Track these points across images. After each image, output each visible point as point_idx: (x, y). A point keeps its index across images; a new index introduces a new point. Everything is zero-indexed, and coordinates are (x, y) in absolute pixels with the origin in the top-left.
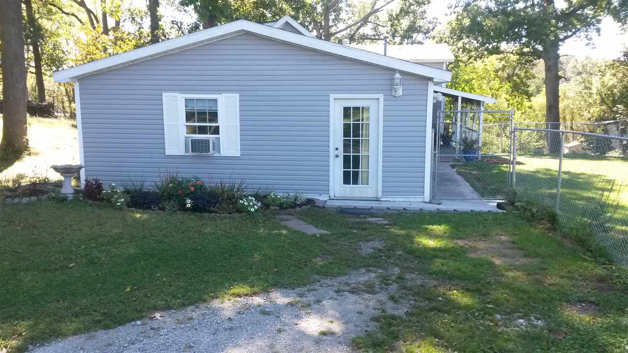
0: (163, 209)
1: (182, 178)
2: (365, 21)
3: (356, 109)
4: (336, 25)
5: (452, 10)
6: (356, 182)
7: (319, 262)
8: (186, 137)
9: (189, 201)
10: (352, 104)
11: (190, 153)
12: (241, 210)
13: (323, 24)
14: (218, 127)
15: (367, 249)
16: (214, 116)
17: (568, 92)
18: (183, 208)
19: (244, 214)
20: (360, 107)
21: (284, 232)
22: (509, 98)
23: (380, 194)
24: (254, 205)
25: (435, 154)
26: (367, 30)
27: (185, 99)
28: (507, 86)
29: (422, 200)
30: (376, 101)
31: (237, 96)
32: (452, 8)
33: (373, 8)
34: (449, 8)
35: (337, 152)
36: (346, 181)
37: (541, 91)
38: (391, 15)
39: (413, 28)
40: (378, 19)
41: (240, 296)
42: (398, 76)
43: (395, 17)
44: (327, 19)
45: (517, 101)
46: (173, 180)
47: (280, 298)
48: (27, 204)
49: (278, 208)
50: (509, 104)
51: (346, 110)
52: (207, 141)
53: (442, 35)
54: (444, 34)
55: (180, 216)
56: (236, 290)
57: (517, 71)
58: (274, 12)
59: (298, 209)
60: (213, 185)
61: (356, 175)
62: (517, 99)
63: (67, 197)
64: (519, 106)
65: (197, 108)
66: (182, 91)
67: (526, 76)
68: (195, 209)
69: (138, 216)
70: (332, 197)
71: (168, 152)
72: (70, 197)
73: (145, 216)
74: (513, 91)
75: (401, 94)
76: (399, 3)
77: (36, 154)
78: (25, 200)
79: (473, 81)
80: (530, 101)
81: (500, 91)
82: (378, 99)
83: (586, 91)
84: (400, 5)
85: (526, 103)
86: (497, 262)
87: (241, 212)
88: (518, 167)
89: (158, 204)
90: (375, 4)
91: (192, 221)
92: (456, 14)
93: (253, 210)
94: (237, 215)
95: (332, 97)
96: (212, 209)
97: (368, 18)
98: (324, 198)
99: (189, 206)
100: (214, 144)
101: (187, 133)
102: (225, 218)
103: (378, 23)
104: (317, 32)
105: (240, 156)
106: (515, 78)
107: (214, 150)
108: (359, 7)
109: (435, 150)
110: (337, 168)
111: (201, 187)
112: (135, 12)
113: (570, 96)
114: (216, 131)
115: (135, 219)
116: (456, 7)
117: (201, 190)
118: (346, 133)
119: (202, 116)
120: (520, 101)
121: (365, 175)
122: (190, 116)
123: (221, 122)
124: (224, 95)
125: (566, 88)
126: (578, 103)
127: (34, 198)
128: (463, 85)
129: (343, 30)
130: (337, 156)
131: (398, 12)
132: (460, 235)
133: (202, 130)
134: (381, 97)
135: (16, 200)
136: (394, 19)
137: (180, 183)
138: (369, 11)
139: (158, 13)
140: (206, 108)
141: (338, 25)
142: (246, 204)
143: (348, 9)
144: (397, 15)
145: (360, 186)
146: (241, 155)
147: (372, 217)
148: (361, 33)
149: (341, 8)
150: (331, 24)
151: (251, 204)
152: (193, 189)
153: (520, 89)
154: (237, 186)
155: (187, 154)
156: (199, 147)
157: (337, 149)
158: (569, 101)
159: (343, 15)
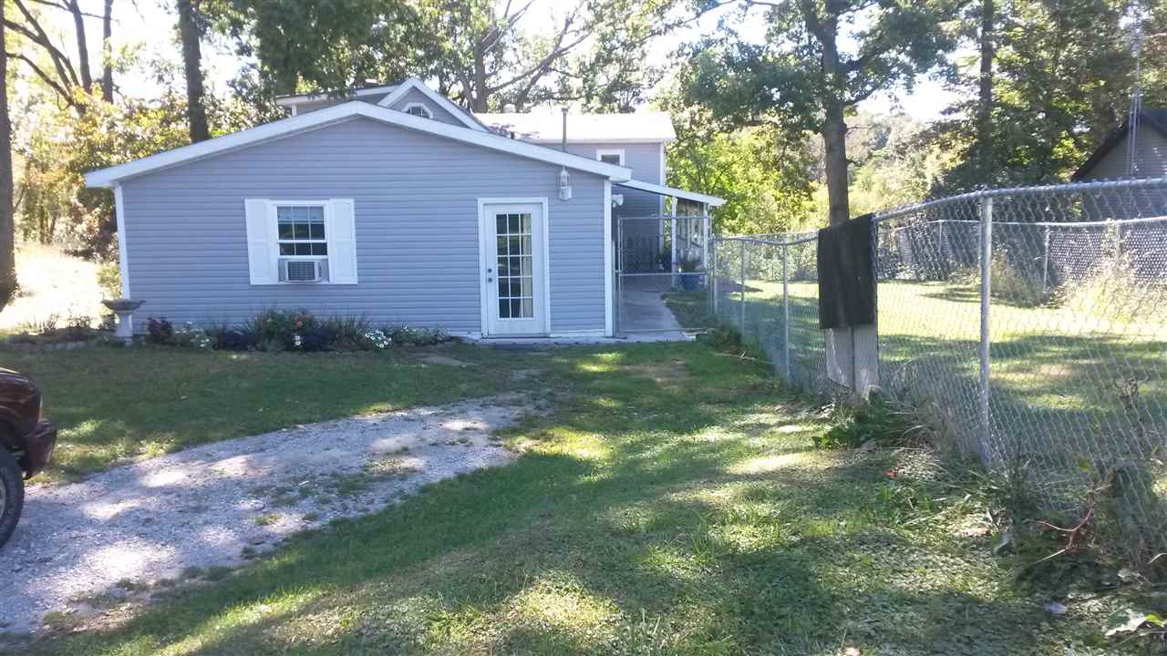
0: (263, 350)
1: (284, 311)
2: (545, 67)
3: (514, 218)
4: (495, 73)
5: (674, 60)
6: (516, 314)
7: (464, 387)
8: (280, 260)
9: (298, 338)
10: (507, 211)
11: (287, 282)
12: (368, 346)
13: (474, 71)
14: (325, 245)
15: (520, 375)
16: (319, 230)
17: (889, 181)
18: (290, 346)
19: (370, 352)
20: (505, 216)
21: (423, 366)
22: (779, 195)
23: (548, 329)
24: (383, 340)
25: (617, 274)
26: (549, 82)
27: (278, 208)
28: (775, 175)
29: (602, 334)
30: (539, 206)
31: (351, 201)
32: (673, 58)
33: (557, 46)
34: (668, 57)
35: (490, 275)
36: (504, 313)
37: (855, 180)
38: (583, 64)
39: (619, 85)
40: (567, 65)
41: (381, 411)
42: (564, 173)
43: (589, 67)
44: (480, 64)
45: (792, 201)
46: (272, 314)
47: (424, 412)
48: (74, 351)
49: (413, 344)
50: (779, 205)
51: (501, 218)
52: (311, 265)
53: (667, 95)
54: (671, 93)
55: (288, 356)
56: (378, 407)
57: (788, 151)
58: (388, 52)
59: (439, 346)
60: (326, 319)
61: (516, 304)
62: (792, 197)
63: (125, 341)
64: (796, 208)
65: (294, 219)
66: (273, 196)
67: (802, 160)
68: (306, 348)
69: (235, 357)
70: (485, 335)
71: (254, 281)
72: (129, 342)
73: (244, 356)
74: (785, 184)
75: (570, 197)
76: (595, 45)
77: (30, 294)
78: (71, 345)
79: (734, 165)
80: (811, 200)
81: (765, 184)
82: (541, 203)
83: (917, 179)
84: (595, 48)
85: (806, 204)
86: (659, 380)
87: (367, 350)
88: (748, 296)
89: (254, 345)
90: (560, 40)
91: (306, 360)
92: (680, 66)
93: (381, 346)
94: (362, 353)
95: (481, 201)
96: (329, 347)
97: (549, 63)
98: (475, 336)
99: (298, 343)
100: (320, 268)
101: (281, 254)
102: (347, 356)
103: (567, 71)
104: (464, 86)
105: (356, 283)
106: (786, 163)
107: (320, 276)
108: (533, 46)
109: (617, 268)
110: (490, 298)
111: (311, 322)
112: (164, 66)
113: (893, 190)
114: (322, 249)
115: (231, 360)
116: (679, 56)
117: (310, 325)
118: (501, 250)
119: (302, 230)
120: (796, 199)
121: (527, 303)
122: (284, 230)
123: (330, 238)
124: (333, 201)
125: (886, 176)
126: (905, 199)
127: (81, 344)
128: (718, 173)
129: (507, 84)
130: (490, 280)
131: (593, 59)
132: (631, 361)
133: (303, 249)
134: (545, 200)
135: (59, 346)
136: (588, 71)
137: (281, 318)
138: (551, 51)
139: (201, 69)
140: (309, 219)
141: (500, 73)
142: (373, 338)
143: (516, 45)
144: (592, 65)
145: (522, 319)
146: (359, 282)
147: (534, 351)
148: (542, 87)
149: (504, 44)
150: (487, 71)
151: (380, 338)
152: (300, 324)
153: (796, 181)
154: (358, 318)
155: (281, 283)
156: (299, 274)
157: (490, 271)
158: (891, 198)
159: (508, 56)
